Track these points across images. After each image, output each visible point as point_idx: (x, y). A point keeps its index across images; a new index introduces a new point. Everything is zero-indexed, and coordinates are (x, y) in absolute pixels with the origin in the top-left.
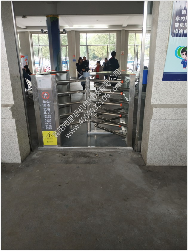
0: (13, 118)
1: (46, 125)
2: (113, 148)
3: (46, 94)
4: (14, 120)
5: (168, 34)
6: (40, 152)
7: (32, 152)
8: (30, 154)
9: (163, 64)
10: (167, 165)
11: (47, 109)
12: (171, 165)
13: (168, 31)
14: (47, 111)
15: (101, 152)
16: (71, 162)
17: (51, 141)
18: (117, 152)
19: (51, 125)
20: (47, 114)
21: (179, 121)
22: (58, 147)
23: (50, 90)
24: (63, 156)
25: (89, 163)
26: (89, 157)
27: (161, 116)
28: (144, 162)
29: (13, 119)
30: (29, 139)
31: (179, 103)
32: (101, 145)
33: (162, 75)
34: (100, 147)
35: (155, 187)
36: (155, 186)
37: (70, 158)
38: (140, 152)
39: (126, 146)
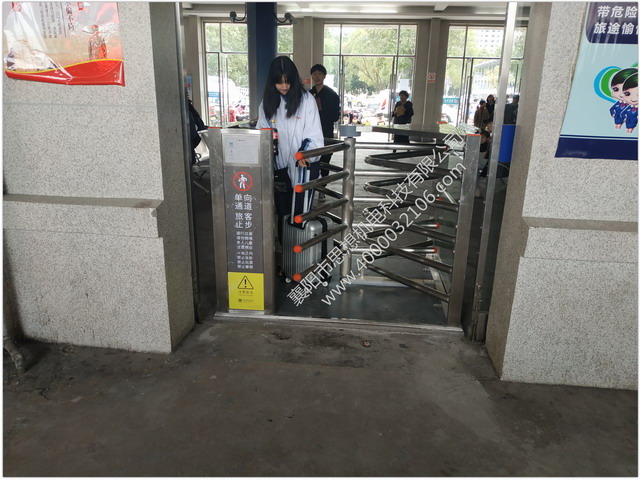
0: (159, 236)
1: (239, 257)
2: (410, 326)
3: (243, 179)
4: (160, 242)
5: (578, 35)
6: (218, 326)
7: (198, 325)
8: (192, 330)
9: (561, 113)
10: (558, 382)
11: (244, 216)
12: (568, 383)
13: (580, 26)
14: (244, 221)
15: (378, 336)
16: (300, 358)
17: (248, 298)
18: (420, 337)
19: (251, 258)
20: (244, 229)
21: (595, 265)
22: (265, 314)
23: (255, 168)
24: (279, 341)
25: (346, 363)
26: (346, 346)
27: (550, 250)
28: (495, 369)
29: (158, 240)
30: (194, 290)
31: (598, 218)
32: (378, 316)
33: (556, 142)
34: (375, 323)
35: (526, 443)
36: (526, 440)
37: (295, 347)
38: (483, 340)
39: (445, 323)
